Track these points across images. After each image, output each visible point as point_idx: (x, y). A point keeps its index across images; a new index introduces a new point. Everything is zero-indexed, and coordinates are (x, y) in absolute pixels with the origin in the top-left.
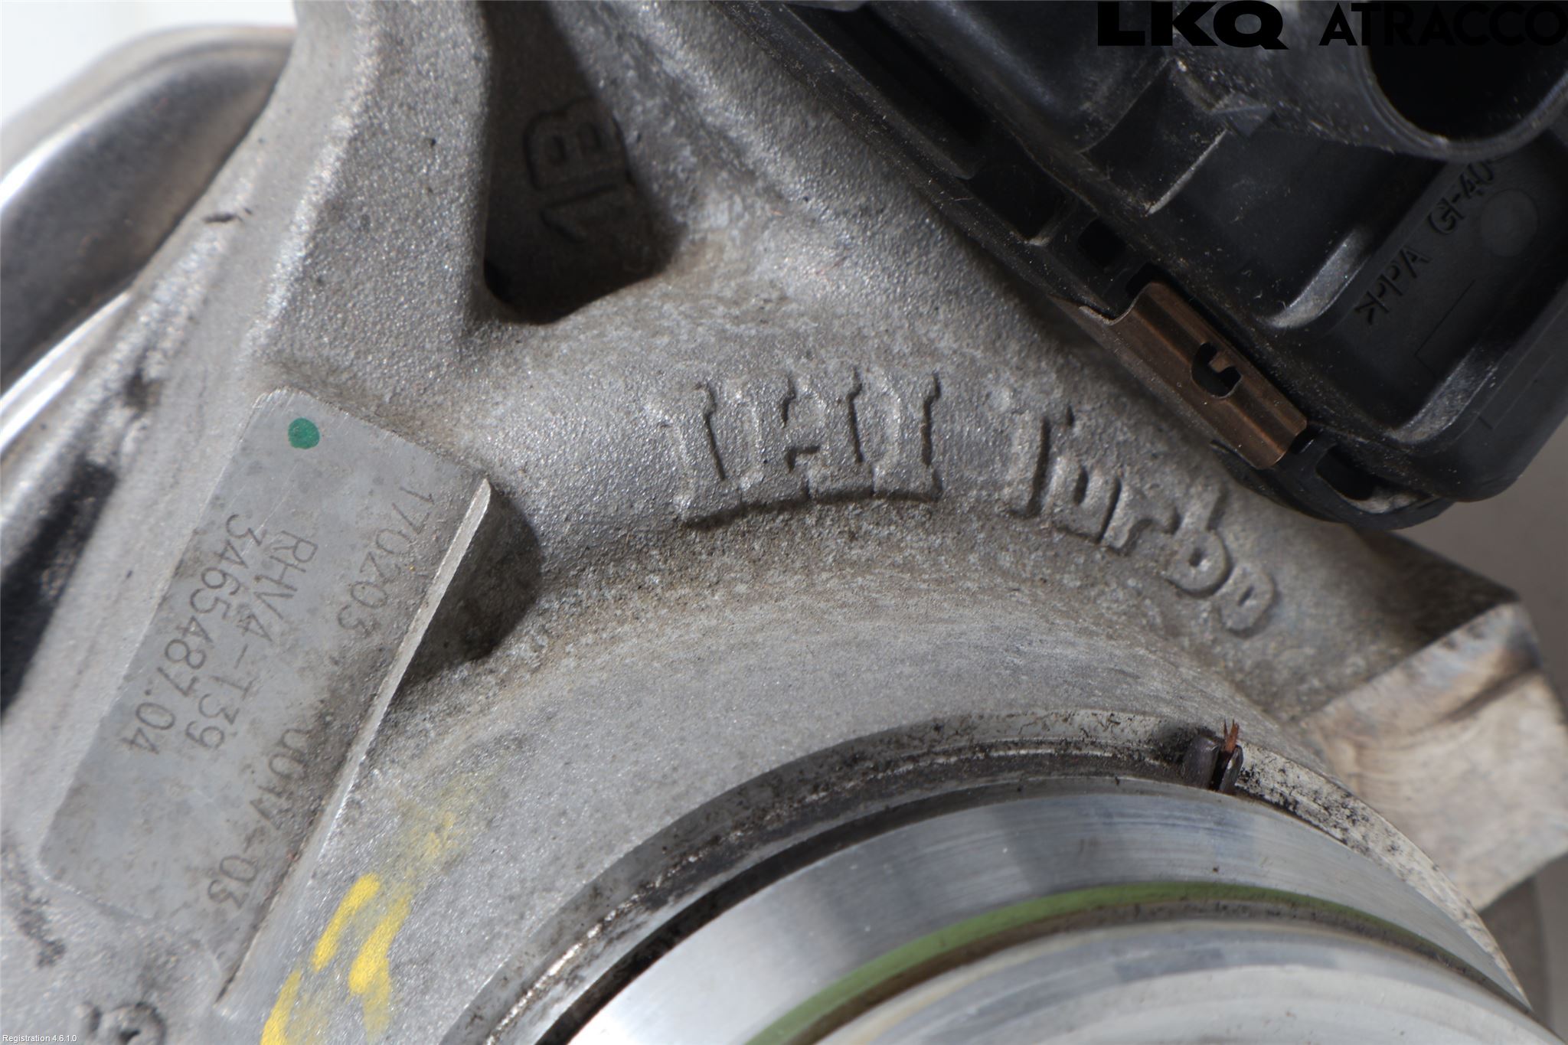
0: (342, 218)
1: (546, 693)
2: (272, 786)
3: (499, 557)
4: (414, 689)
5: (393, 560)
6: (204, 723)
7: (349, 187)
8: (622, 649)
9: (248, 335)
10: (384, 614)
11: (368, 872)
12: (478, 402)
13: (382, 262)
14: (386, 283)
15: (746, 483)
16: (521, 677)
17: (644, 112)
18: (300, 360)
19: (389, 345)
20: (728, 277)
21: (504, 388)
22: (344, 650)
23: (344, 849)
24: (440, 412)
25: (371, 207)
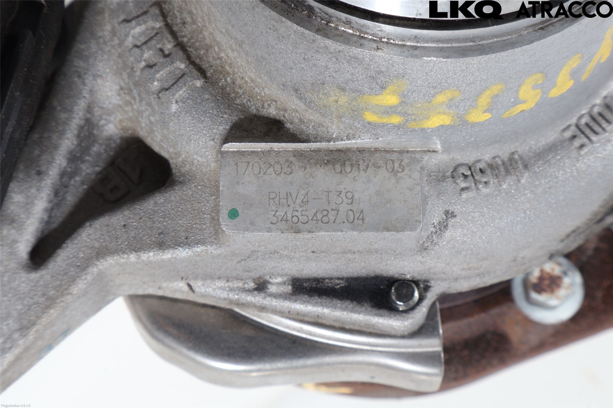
0: (163, 242)
1: (278, 92)
2: (357, 169)
3: (245, 133)
4: (301, 138)
5: (263, 166)
6: (346, 200)
7: (152, 245)
8: (253, 75)
9: (215, 252)
10: (282, 161)
11: (364, 119)
12: (201, 167)
13: (171, 222)
14: (177, 217)
15: (183, 66)
16: (280, 105)
17: (88, 168)
18: (215, 231)
19: (196, 206)
20: (126, 112)
21: (192, 161)
22: (300, 167)
23: (364, 133)
24: (210, 178)
25: (155, 235)
